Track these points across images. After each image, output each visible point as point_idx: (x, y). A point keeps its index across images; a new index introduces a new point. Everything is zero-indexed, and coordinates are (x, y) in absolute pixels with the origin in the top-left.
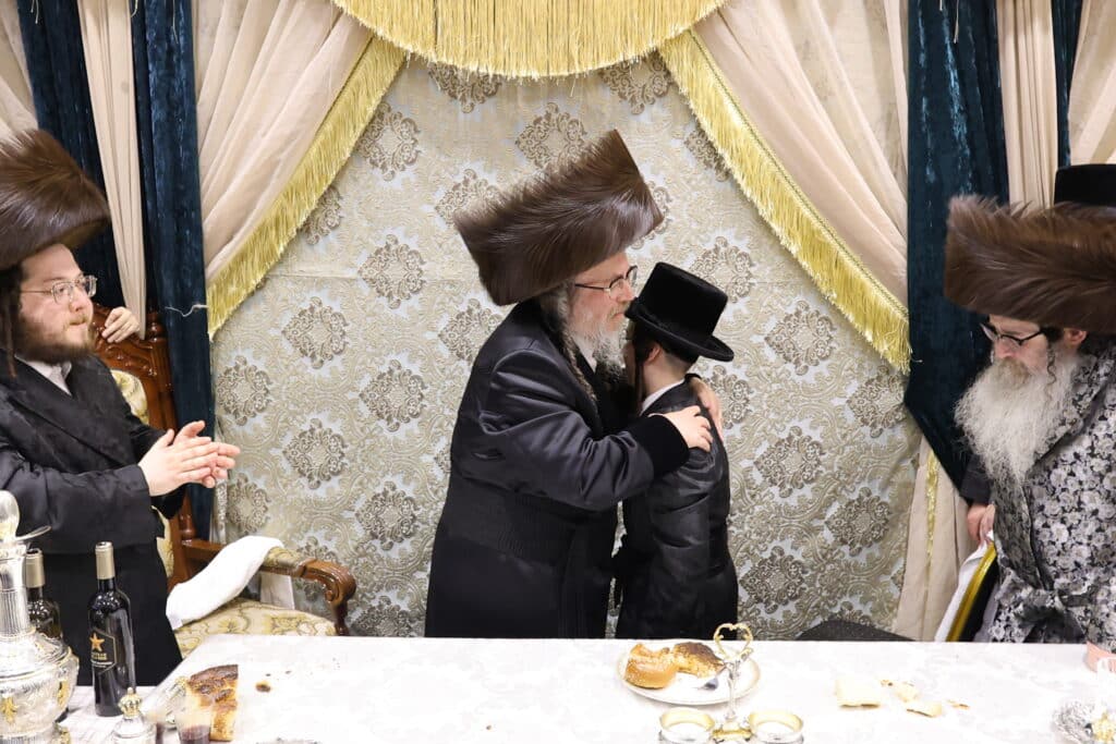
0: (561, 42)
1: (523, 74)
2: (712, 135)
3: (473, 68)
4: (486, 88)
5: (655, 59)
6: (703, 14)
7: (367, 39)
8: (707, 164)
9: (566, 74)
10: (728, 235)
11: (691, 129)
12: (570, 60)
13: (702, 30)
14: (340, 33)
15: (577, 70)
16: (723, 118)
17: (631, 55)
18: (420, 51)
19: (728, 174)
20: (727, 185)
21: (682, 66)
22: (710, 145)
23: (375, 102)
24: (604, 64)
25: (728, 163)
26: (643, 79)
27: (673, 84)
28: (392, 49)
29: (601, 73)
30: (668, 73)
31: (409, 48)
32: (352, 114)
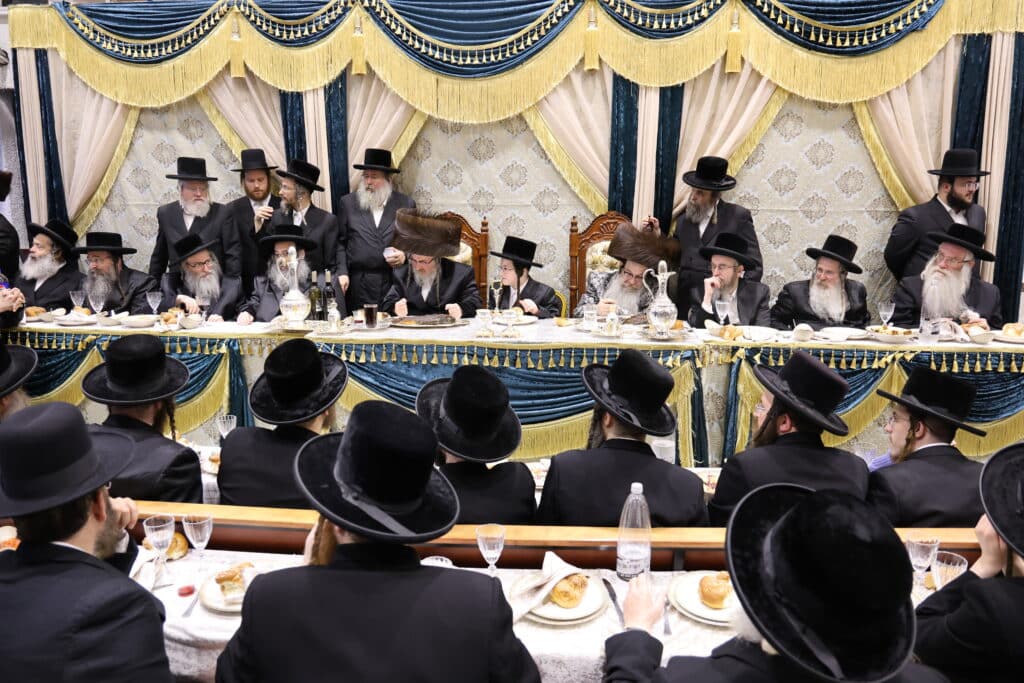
0: (484, 110)
1: (470, 122)
2: (544, 146)
3: (451, 120)
4: (458, 128)
5: (520, 117)
6: (540, 98)
7: (413, 111)
8: (542, 157)
9: (486, 122)
10: (549, 185)
11: (535, 144)
12: (488, 116)
13: (538, 105)
14: (401, 108)
15: (491, 121)
16: (547, 138)
17: (511, 115)
18: (431, 114)
19: (550, 161)
20: (549, 166)
21: (530, 119)
22: (543, 150)
23: (415, 135)
24: (502, 118)
25: (550, 157)
26: (516, 124)
27: (527, 127)
28: (423, 115)
29: (500, 122)
30: (526, 123)
31: (428, 113)
32: (407, 139)
